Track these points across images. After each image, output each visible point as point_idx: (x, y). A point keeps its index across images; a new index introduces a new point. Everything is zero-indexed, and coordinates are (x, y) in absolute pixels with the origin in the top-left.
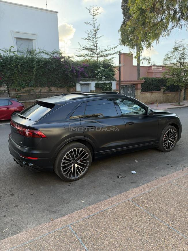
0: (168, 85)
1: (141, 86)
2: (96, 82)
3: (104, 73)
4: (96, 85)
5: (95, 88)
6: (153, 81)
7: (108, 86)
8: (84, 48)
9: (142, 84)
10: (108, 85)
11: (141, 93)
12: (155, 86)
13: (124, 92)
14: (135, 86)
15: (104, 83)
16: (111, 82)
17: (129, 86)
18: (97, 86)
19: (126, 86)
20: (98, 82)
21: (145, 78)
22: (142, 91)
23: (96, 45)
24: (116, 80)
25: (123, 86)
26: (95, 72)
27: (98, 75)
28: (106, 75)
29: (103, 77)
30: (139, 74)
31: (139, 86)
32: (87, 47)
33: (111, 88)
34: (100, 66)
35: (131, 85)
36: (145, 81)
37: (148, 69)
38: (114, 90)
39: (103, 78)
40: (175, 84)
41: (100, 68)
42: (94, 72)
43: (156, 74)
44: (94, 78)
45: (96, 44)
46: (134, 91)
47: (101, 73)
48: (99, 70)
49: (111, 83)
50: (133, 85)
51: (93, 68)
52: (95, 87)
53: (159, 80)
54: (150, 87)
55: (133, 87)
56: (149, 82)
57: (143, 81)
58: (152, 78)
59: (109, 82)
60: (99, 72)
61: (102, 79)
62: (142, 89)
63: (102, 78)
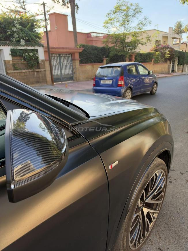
0: (111, 55)
1: (80, 55)
2: (12, 48)
3: (22, 34)
4: (11, 52)
5: (11, 56)
6: (93, 50)
7: (31, 54)
8: (8, 9)
9: (80, 54)
10: (31, 52)
11: (79, 65)
12: (97, 57)
13: (58, 64)
14: (71, 56)
15: (26, 50)
16: (37, 48)
17: (64, 55)
18: (14, 53)
19: (59, 55)
20: (15, 48)
21: (83, 46)
22: (81, 62)
23: (24, 7)
24: (43, 46)
25: (55, 55)
26: (8, 32)
27: (14, 37)
28: (26, 37)
29: (22, 40)
30: (76, 41)
31: (77, 56)
32: (11, 9)
33: (38, 58)
34: (15, 22)
35: (66, 54)
36: (83, 49)
37: (87, 37)
38: (42, 60)
39: (22, 42)
40: (119, 54)
41: (15, 27)
42: (6, 32)
43: (96, 43)
44: (7, 41)
45: (24, 5)
46: (71, 62)
47: (17, 34)
48: (14, 29)
49: (37, 51)
50: (68, 54)
51: (3, 26)
52: (10, 54)
53: (100, 50)
54: (90, 58)
55: (69, 57)
56: (89, 51)
57: (81, 49)
58: (92, 46)
59: (33, 48)
60: (14, 32)
61: (21, 44)
62: (81, 59)
63: (19, 41)
